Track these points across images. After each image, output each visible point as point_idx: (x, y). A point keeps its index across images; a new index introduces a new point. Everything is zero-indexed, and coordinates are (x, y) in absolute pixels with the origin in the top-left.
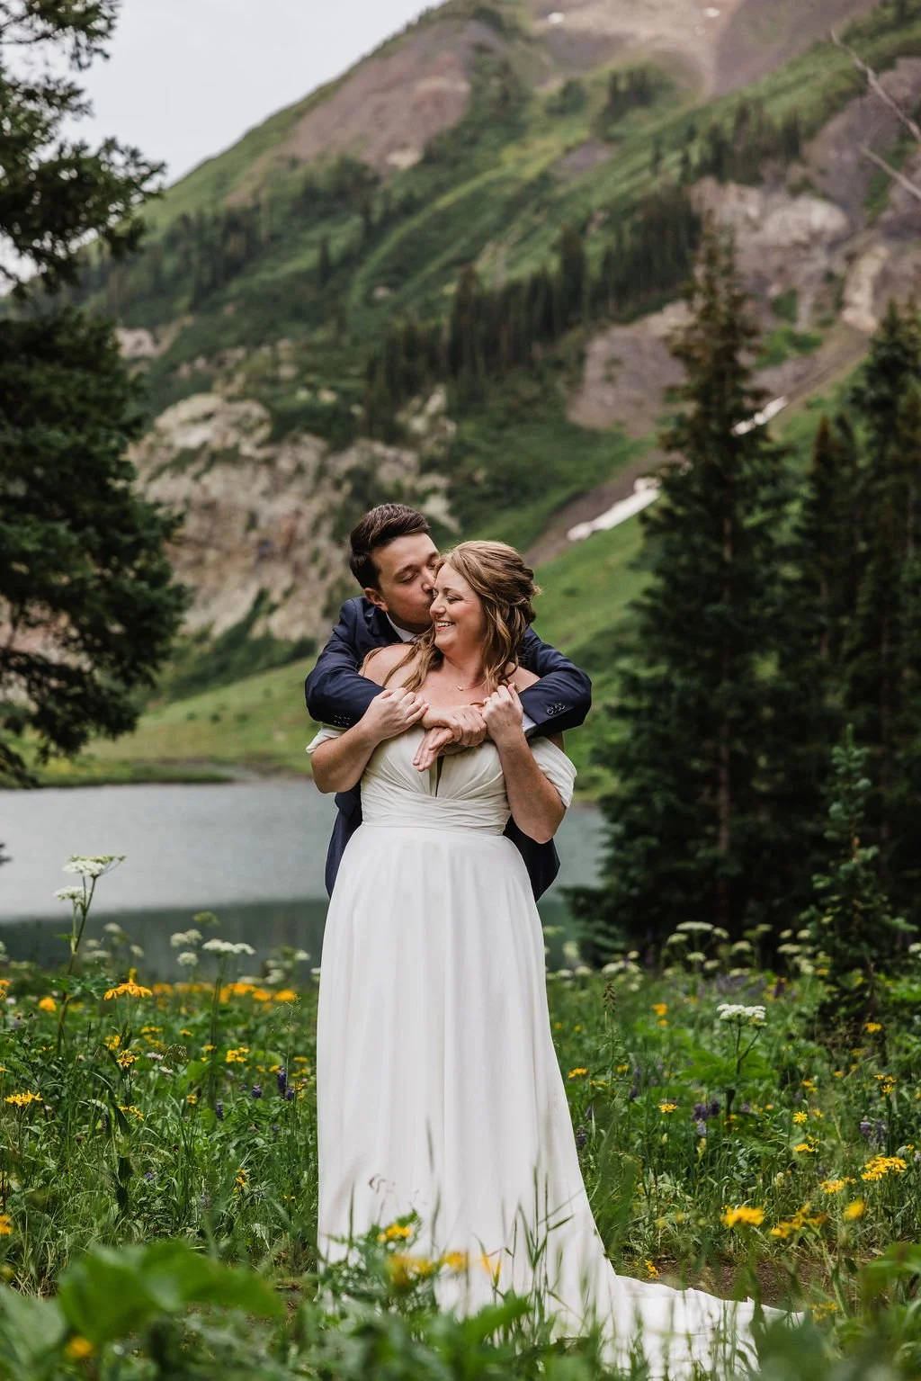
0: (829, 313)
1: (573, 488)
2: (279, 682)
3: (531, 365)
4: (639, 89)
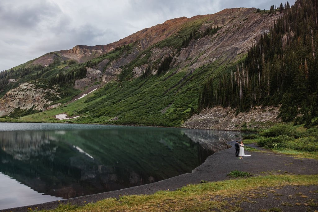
0: (101, 80)
1: (75, 95)
2: (40, 114)
3: (69, 82)
4: (72, 63)
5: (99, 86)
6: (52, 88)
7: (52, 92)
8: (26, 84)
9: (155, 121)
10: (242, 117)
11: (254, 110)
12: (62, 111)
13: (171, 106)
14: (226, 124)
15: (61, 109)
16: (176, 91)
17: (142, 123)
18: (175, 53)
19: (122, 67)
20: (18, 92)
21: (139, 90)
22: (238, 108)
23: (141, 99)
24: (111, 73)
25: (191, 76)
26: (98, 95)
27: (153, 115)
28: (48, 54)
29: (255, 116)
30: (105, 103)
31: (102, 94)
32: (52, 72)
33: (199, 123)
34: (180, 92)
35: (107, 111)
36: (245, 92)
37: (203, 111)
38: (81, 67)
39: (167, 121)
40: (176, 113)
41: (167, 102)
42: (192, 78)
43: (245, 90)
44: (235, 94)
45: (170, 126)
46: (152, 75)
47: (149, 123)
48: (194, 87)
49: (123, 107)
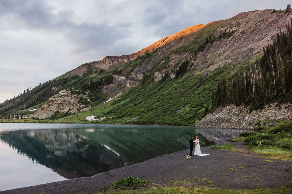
0: (125, 85)
1: (103, 99)
2: (74, 116)
3: (98, 88)
4: (102, 71)
5: (123, 91)
6: (85, 94)
7: (85, 97)
8: (63, 91)
9: (170, 120)
10: (256, 115)
11: (268, 107)
12: (91, 113)
13: (187, 106)
14: (239, 123)
15: (91, 111)
16: (192, 92)
17: (159, 123)
18: (191, 57)
19: (143, 73)
20: (58, 98)
21: (158, 93)
22: (251, 106)
23: (160, 101)
24: (134, 79)
25: (207, 78)
26: (122, 98)
27: (169, 115)
28: (83, 65)
29: (270, 114)
30: (128, 105)
31: (125, 97)
32: (85, 80)
33: (213, 122)
34: (196, 93)
35: (129, 112)
36: (258, 90)
37: (216, 110)
38: (109, 74)
39: (182, 121)
40: (191, 113)
41: (184, 103)
42: (208, 79)
43: (258, 88)
44: (248, 92)
45: (185, 125)
46: (171, 79)
47: (164, 123)
48: (210, 87)
49: (143, 108)
